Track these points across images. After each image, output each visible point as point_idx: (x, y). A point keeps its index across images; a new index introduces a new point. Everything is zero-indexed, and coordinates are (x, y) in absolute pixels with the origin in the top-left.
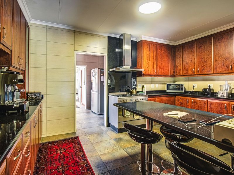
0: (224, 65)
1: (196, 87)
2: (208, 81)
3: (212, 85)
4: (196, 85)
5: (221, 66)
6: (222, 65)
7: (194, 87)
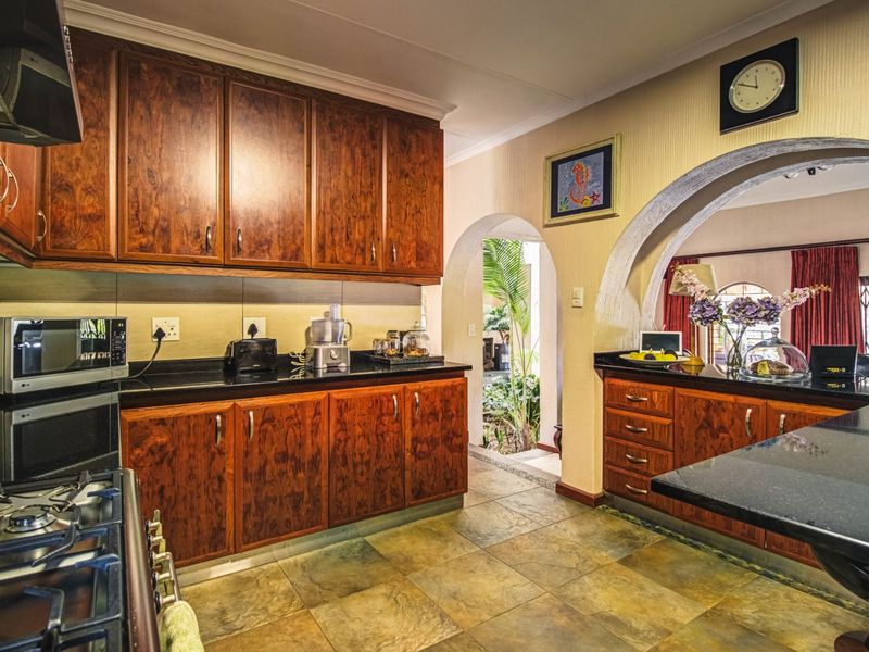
0: (351, 237)
1: (177, 338)
2: (243, 301)
3: (264, 320)
4: (175, 321)
5: (340, 240)
6: (344, 235)
7: (160, 334)
